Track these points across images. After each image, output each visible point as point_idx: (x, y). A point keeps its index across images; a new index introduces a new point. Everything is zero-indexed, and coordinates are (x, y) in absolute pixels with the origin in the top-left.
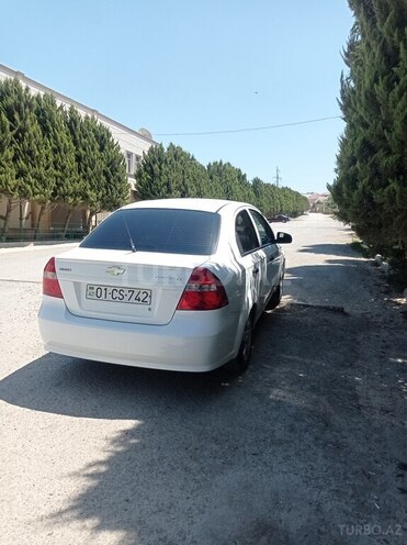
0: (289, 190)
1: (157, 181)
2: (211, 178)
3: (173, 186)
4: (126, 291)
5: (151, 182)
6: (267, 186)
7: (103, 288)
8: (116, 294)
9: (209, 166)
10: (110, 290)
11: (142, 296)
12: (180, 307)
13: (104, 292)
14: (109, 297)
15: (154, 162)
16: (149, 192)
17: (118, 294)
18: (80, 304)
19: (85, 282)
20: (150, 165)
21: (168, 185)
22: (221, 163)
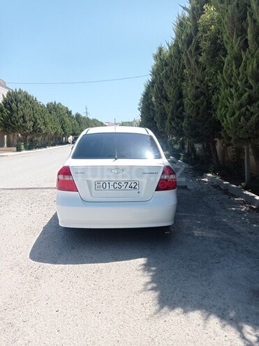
0: (97, 120)
1: (15, 115)
2: (50, 113)
3: (27, 118)
4: (123, 183)
5: (10, 116)
6: (84, 118)
7: (107, 183)
8: (116, 185)
9: (48, 105)
10: (112, 183)
11: (133, 185)
12: (158, 189)
13: (108, 185)
14: (112, 188)
15: (12, 102)
16: (10, 123)
17: (118, 186)
18: (91, 195)
19: (93, 180)
20: (9, 104)
21: (23, 117)
22: (55, 103)
